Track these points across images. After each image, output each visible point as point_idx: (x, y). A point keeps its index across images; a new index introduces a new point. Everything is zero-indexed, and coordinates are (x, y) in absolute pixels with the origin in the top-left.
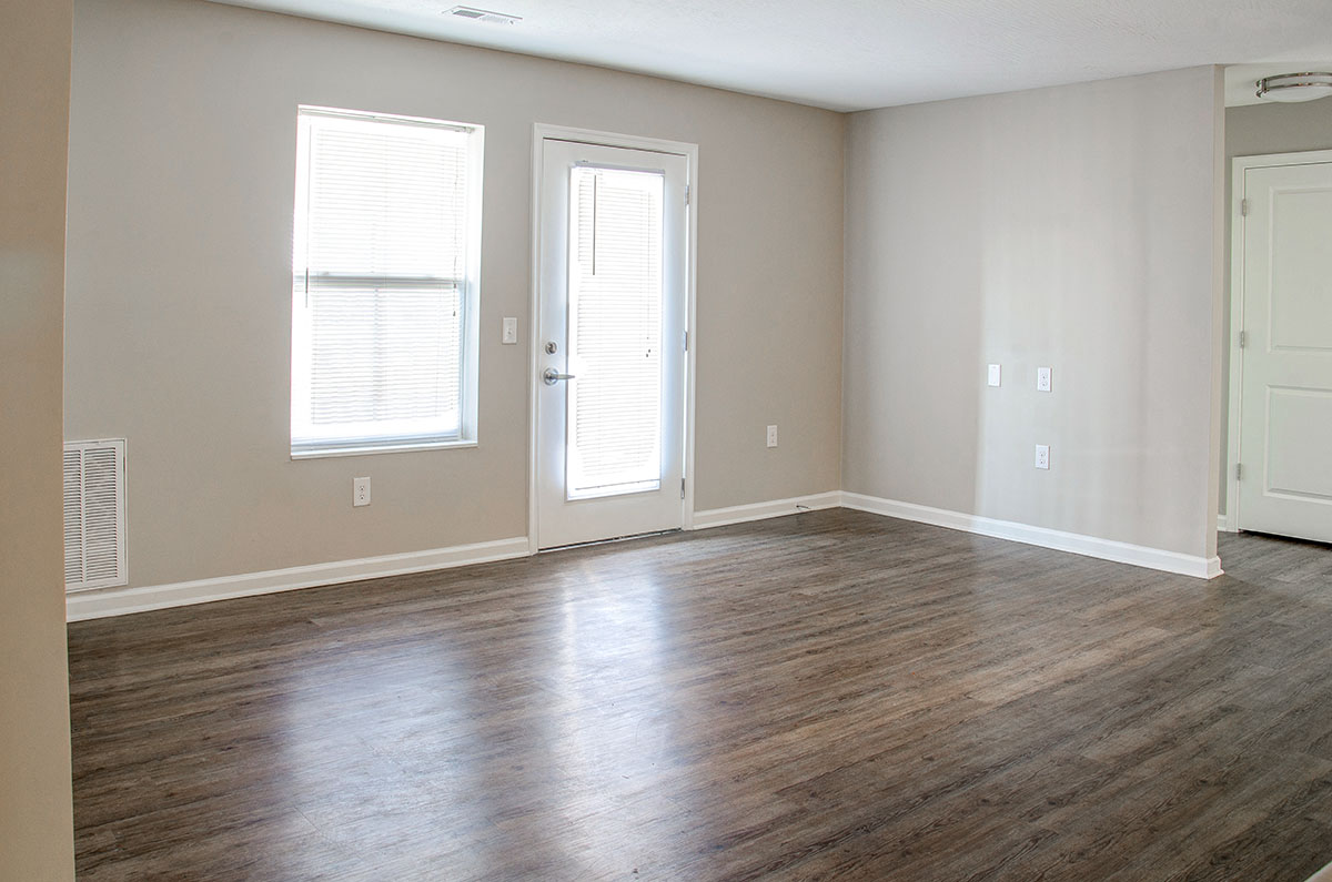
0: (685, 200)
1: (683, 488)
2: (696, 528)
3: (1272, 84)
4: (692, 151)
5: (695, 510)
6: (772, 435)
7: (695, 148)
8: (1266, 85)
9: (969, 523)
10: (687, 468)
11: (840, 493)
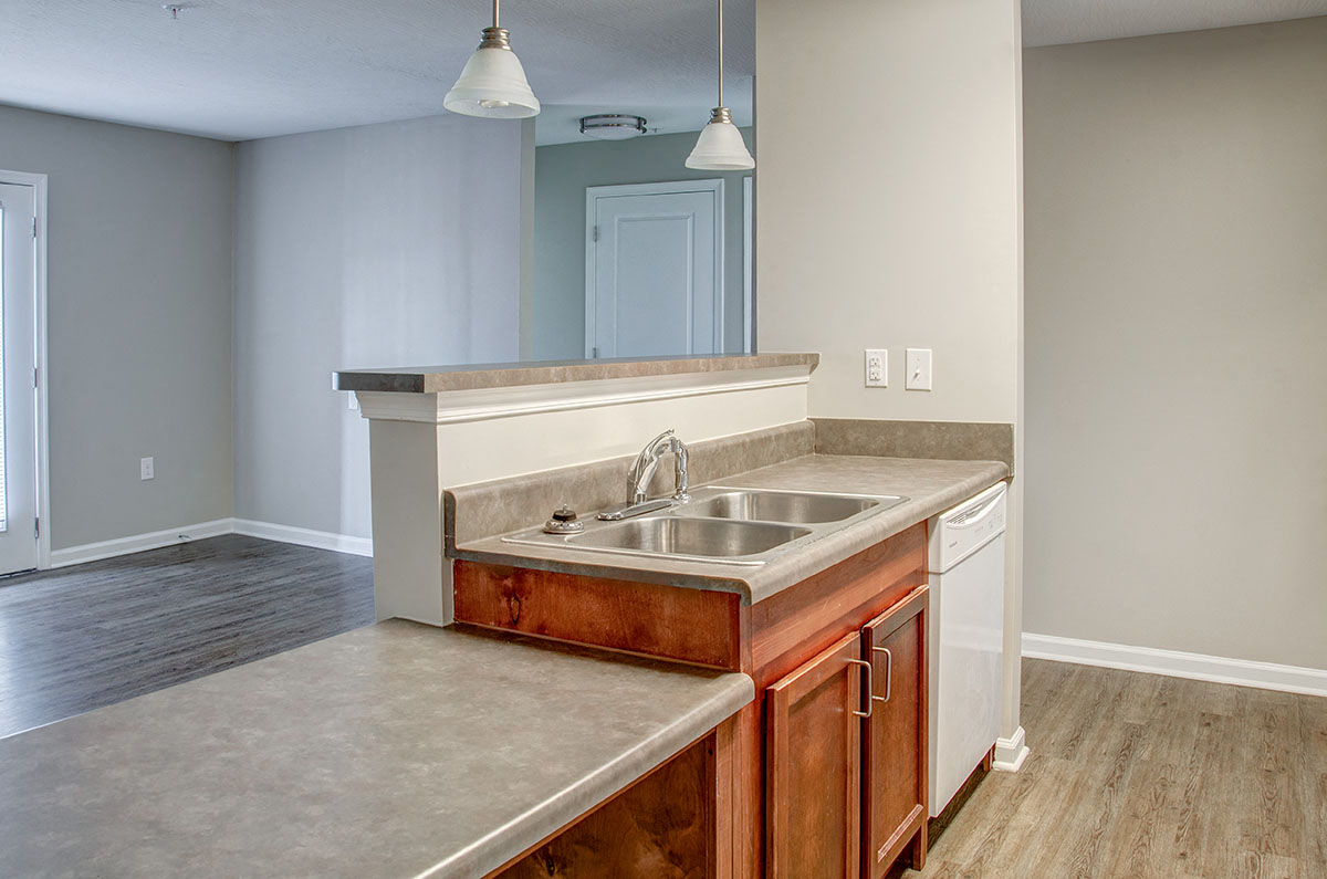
0: (32, 232)
1: (37, 528)
2: (54, 566)
3: (589, 122)
4: (40, 183)
5: (52, 549)
6: (147, 468)
7: (44, 179)
8: (584, 123)
9: (335, 542)
10: (41, 507)
11: (232, 519)
